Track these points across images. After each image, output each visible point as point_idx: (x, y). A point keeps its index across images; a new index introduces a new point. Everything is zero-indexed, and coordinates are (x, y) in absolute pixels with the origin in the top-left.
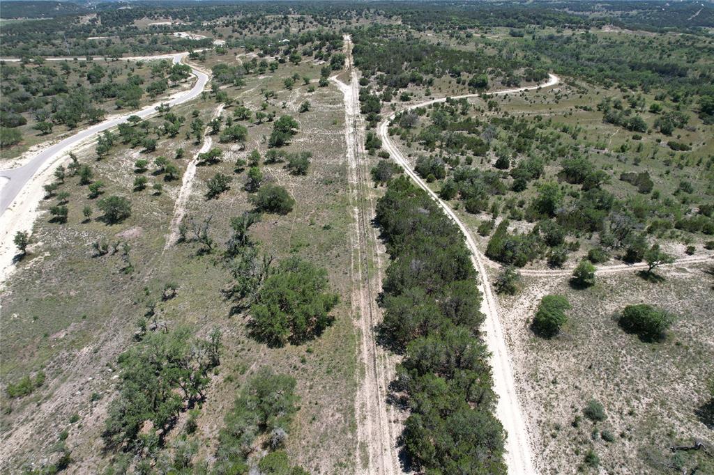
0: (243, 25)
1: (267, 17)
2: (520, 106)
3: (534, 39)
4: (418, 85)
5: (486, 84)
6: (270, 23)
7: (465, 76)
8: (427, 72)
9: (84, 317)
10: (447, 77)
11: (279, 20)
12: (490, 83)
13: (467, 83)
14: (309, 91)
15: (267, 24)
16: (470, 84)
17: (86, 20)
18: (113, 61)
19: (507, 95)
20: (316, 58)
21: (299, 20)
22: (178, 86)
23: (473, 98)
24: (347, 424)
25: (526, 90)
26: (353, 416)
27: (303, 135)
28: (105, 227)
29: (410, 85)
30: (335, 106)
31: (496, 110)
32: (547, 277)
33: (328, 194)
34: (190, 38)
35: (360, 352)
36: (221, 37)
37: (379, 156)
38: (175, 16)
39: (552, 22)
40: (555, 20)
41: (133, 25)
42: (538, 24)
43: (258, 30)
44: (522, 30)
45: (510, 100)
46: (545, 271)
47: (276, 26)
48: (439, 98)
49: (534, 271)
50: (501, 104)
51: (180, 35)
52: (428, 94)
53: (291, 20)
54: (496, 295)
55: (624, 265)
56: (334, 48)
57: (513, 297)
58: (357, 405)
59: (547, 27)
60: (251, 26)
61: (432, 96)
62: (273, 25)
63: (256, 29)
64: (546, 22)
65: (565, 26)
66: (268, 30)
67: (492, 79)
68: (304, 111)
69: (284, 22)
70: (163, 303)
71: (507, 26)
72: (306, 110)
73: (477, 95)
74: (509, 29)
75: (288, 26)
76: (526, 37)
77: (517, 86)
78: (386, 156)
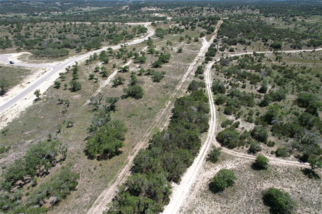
0: (182, 11)
1: (194, 8)
2: (296, 60)
4: (242, 44)
5: (281, 47)
6: (194, 11)
7: (270, 42)
8: (250, 38)
9: (38, 128)
10: (260, 42)
11: (199, 9)
12: (283, 46)
13: (269, 45)
14: (188, 43)
15: (192, 11)
16: (271, 46)
17: (124, 8)
18: (122, 24)
19: (290, 53)
20: (202, 28)
21: (208, 10)
22: (139, 36)
23: (269, 53)
24: (89, 204)
25: (304, 52)
26: (94, 201)
27: (171, 63)
28: (70, 93)
29: (238, 44)
30: (195, 51)
32: (241, 158)
33: (162, 93)
34: (158, 16)
35: (121, 171)
36: (171, 16)
37: (199, 78)
38: (158, 7)
41: (140, 10)
43: (188, 13)
45: (290, 56)
46: (243, 154)
47: (197, 12)
48: (250, 52)
49: (237, 153)
50: (286, 57)
51: (155, 14)
52: (245, 49)
53: (204, 10)
54: (205, 161)
55: (298, 162)
56: (213, 24)
57: (213, 164)
58: (100, 197)
60: (186, 12)
61: (247, 51)
62: (196, 11)
63: (187, 13)
66: (193, 14)
67: (285, 44)
68: (179, 52)
69: (201, 10)
70: (66, 128)
72: (180, 52)
73: (272, 52)
75: (202, 12)
77: (300, 48)
78: (202, 78)
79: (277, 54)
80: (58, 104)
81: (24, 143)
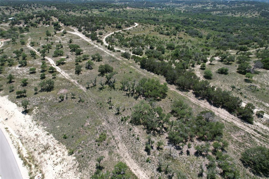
2: (136, 32)
3: (108, 12)
5: (121, 27)
8: (100, 25)
16: (116, 27)
25: (133, 28)
26: (197, 105)
28: (49, 93)
30: (80, 40)
31: (131, 34)
33: (117, 64)
35: (180, 94)
37: (117, 52)
39: (110, 7)
40: (111, 6)
42: (106, 7)
44: (102, 9)
46: (193, 68)
48: (111, 33)
50: (131, 32)
52: (107, 32)
58: (195, 103)
59: (109, 8)
61: (108, 32)
64: (108, 6)
65: (115, 8)
67: (121, 25)
71: (96, 8)
74: (97, 10)
76: (105, 12)
77: (129, 26)
78: (120, 51)
79: (124, 31)
80: (60, 102)
81: (103, 126)
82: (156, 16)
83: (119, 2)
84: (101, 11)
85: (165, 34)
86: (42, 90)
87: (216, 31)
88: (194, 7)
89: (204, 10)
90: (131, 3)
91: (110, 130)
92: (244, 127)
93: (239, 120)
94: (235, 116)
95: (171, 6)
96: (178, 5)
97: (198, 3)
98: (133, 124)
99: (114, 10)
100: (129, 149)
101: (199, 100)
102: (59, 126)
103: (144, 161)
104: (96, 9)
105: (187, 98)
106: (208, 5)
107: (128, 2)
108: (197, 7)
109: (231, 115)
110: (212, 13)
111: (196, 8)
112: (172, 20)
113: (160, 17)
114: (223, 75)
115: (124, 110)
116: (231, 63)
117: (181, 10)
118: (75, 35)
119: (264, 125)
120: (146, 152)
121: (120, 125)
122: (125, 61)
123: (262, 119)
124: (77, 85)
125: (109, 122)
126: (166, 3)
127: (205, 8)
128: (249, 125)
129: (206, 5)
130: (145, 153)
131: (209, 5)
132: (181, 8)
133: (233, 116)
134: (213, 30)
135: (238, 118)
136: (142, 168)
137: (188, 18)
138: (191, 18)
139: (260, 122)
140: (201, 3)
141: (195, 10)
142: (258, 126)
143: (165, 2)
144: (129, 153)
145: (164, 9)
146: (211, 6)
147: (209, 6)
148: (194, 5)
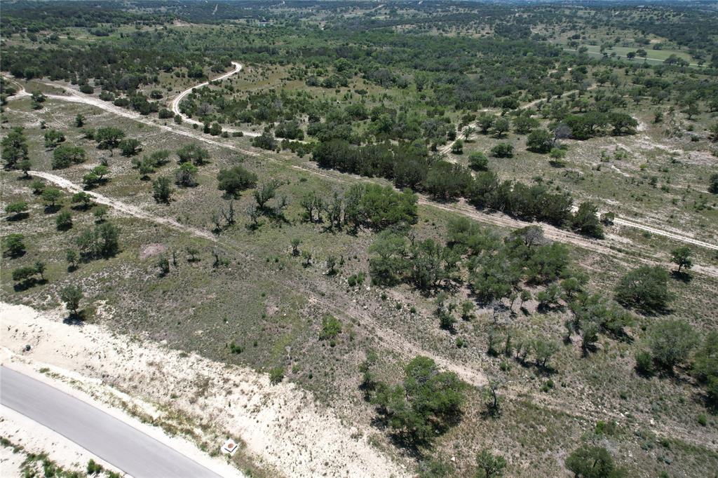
2: (249, 85)
3: (122, 37)
4: (147, 84)
5: (202, 74)
9: (263, 295)
10: (163, 73)
12: (204, 72)
16: (190, 76)
19: (228, 79)
29: (140, 86)
33: (257, 167)
35: (443, 210)
37: (235, 136)
48: (183, 91)
50: (234, 86)
64: (115, 20)
73: (207, 83)
74: (85, 29)
76: (111, 35)
78: (240, 135)
79: (216, 83)
80: (162, 276)
81: (314, 306)
82: (265, 41)
83: (137, 5)
84: (98, 34)
85: (322, 85)
86: (87, 258)
87: (425, 70)
88: (346, 16)
89: (373, 22)
90: (174, 10)
91: (339, 311)
92: (593, 246)
93: (578, 237)
94: (568, 231)
95: (287, 16)
96: (305, 11)
97: (352, 6)
98: (383, 287)
99: (139, 29)
100: (406, 336)
101: (488, 214)
102: (200, 332)
103: (453, 348)
104: (78, 29)
105: (461, 214)
106: (379, 11)
107: (163, 5)
108: (353, 15)
109: (561, 231)
110: (394, 28)
111: (353, 19)
112: (310, 50)
113: (277, 44)
114: (505, 160)
115: (341, 264)
116: (505, 135)
117: (317, 23)
118: (77, 103)
119: (621, 236)
120: (444, 331)
121: (352, 294)
122: (271, 156)
123: (613, 227)
124: (181, 228)
125: (323, 295)
126: (272, 8)
127: (373, 18)
128: (599, 241)
129: (373, 10)
130: (445, 333)
131: (380, 9)
132: (316, 20)
133: (564, 233)
134: (416, 68)
135: (575, 233)
136: (456, 360)
137: (347, 44)
138: (355, 44)
139: (613, 233)
140: (361, 6)
141: (352, 24)
142: (612, 240)
143: (268, 4)
144: (410, 342)
145: (271, 23)
146: (386, 14)
147: (380, 13)
148: (346, 12)
